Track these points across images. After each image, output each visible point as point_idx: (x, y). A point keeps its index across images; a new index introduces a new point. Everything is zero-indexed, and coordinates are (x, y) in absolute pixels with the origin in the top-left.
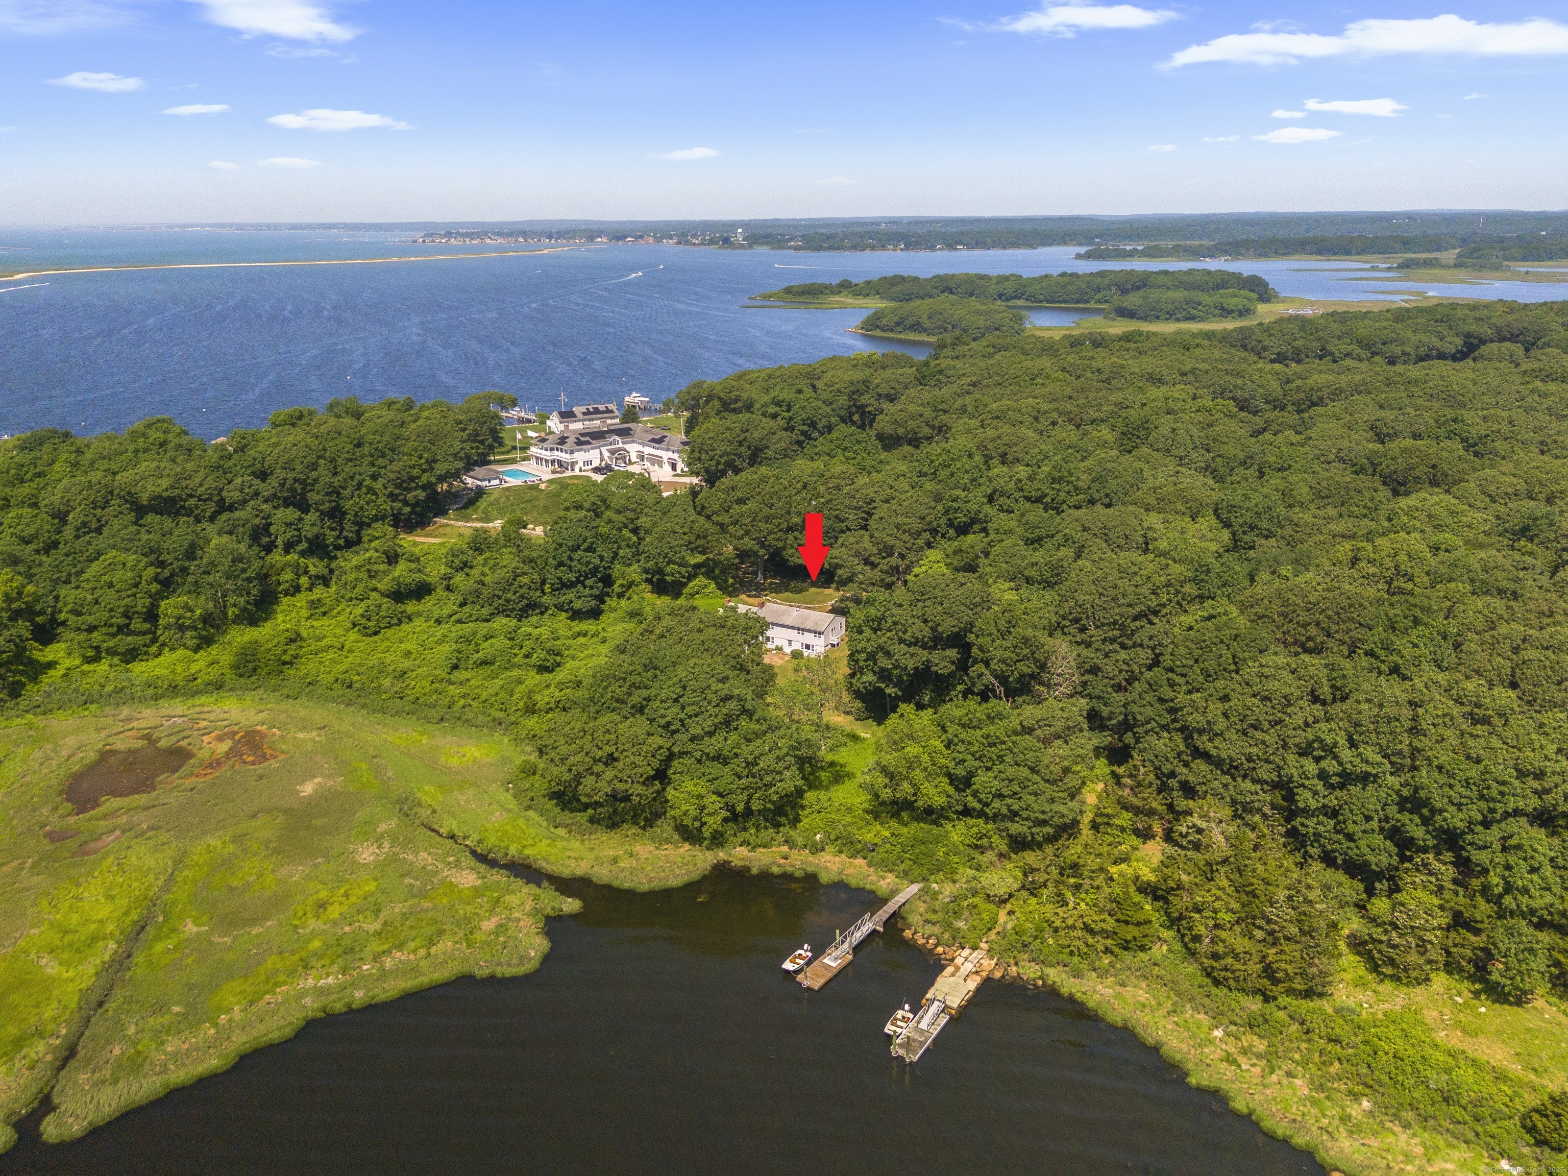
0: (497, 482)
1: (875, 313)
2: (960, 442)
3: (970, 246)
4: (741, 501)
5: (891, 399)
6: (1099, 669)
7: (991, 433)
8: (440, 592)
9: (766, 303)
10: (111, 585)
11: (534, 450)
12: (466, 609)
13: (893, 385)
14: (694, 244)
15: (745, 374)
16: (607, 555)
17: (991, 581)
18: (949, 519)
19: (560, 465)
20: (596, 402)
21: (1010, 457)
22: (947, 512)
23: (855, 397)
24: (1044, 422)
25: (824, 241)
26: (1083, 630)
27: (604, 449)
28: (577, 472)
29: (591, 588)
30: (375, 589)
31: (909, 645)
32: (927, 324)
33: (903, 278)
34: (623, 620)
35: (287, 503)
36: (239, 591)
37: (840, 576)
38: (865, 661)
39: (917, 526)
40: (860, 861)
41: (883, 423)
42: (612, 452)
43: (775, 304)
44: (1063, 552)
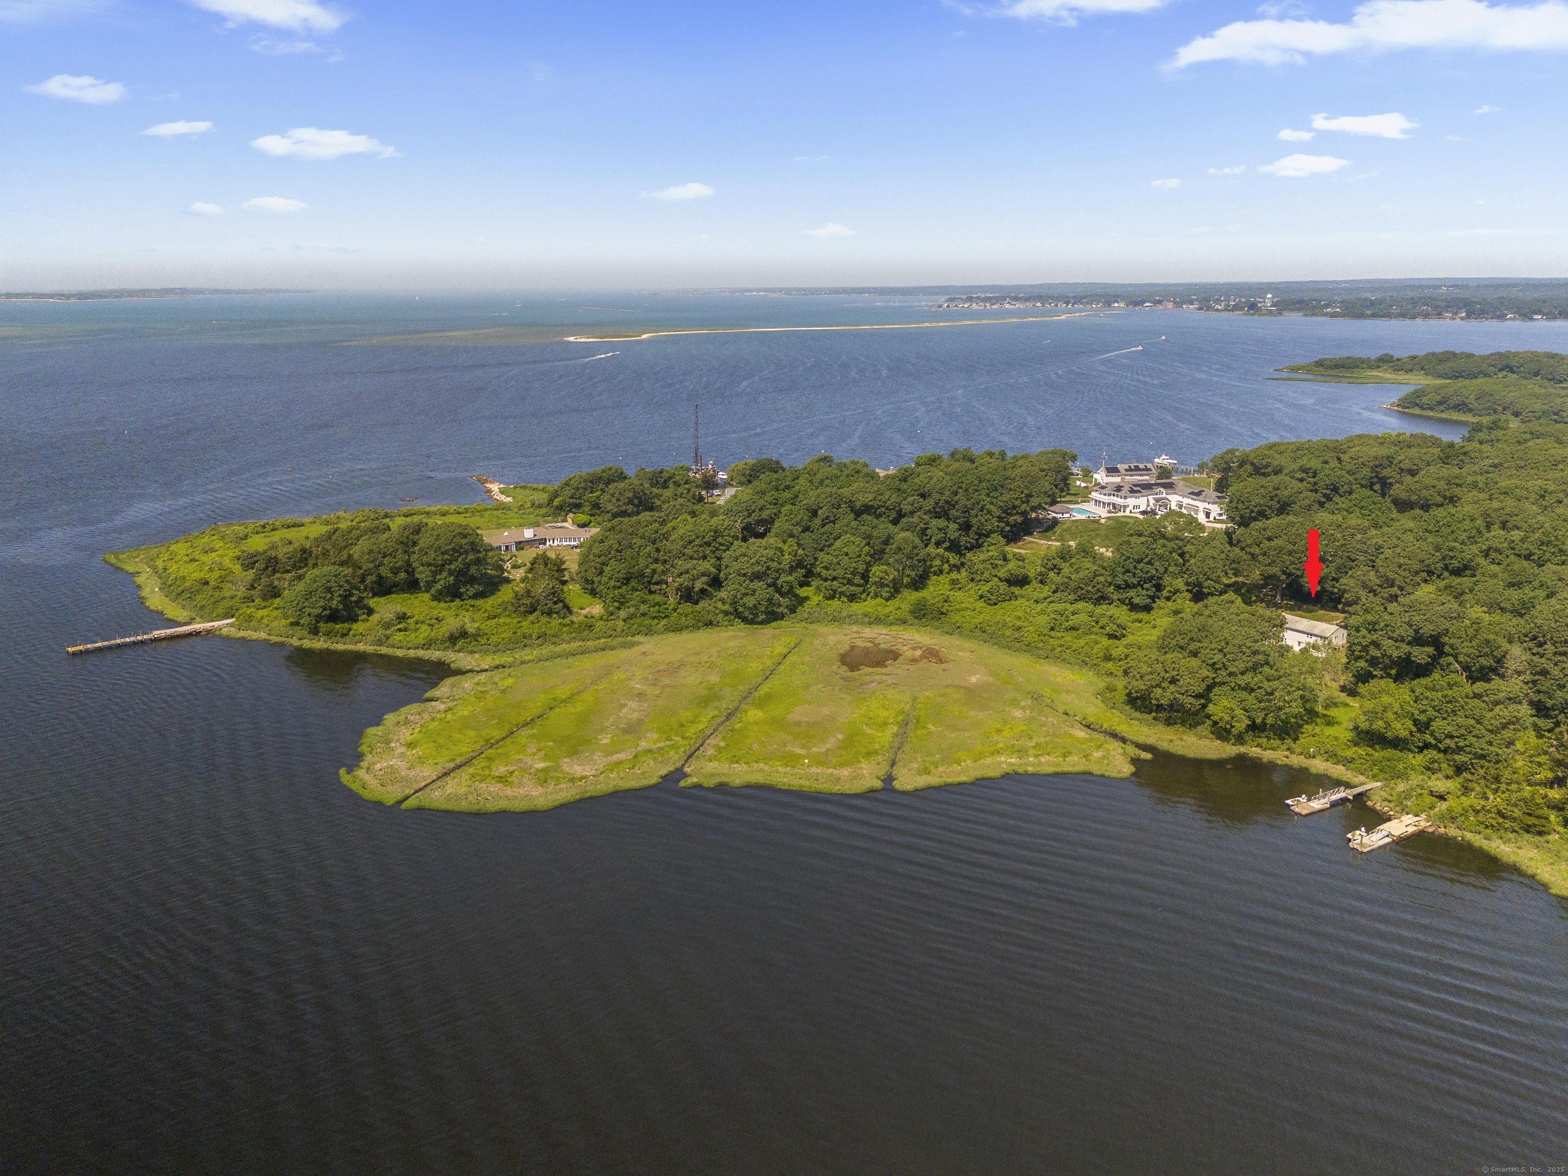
0: (1068, 515)
1: (1416, 391)
2: (1466, 508)
3: (1550, 316)
4: (1269, 539)
5: (1413, 473)
6: (1548, 672)
7: (1495, 504)
8: (1035, 584)
9: (1292, 375)
10: (847, 554)
11: (1094, 495)
12: (1058, 595)
13: (1416, 462)
14: (1217, 310)
15: (1275, 445)
16: (1162, 570)
17: (1468, 605)
18: (1446, 565)
19: (1114, 508)
20: (1138, 461)
21: (1510, 525)
22: (1444, 558)
23: (1378, 470)
24: (1550, 500)
25: (1367, 307)
26: (1540, 645)
27: (1150, 498)
28: (1127, 513)
29: (1147, 590)
30: (996, 576)
31: (1396, 641)
32: (1474, 404)
33: (1454, 354)
34: (1168, 615)
35: (938, 516)
36: (913, 567)
37: (1347, 599)
38: (1360, 651)
39: (1416, 566)
40: (1340, 767)
41: (1397, 490)
42: (1157, 500)
43: (1302, 376)
44: (1538, 592)
